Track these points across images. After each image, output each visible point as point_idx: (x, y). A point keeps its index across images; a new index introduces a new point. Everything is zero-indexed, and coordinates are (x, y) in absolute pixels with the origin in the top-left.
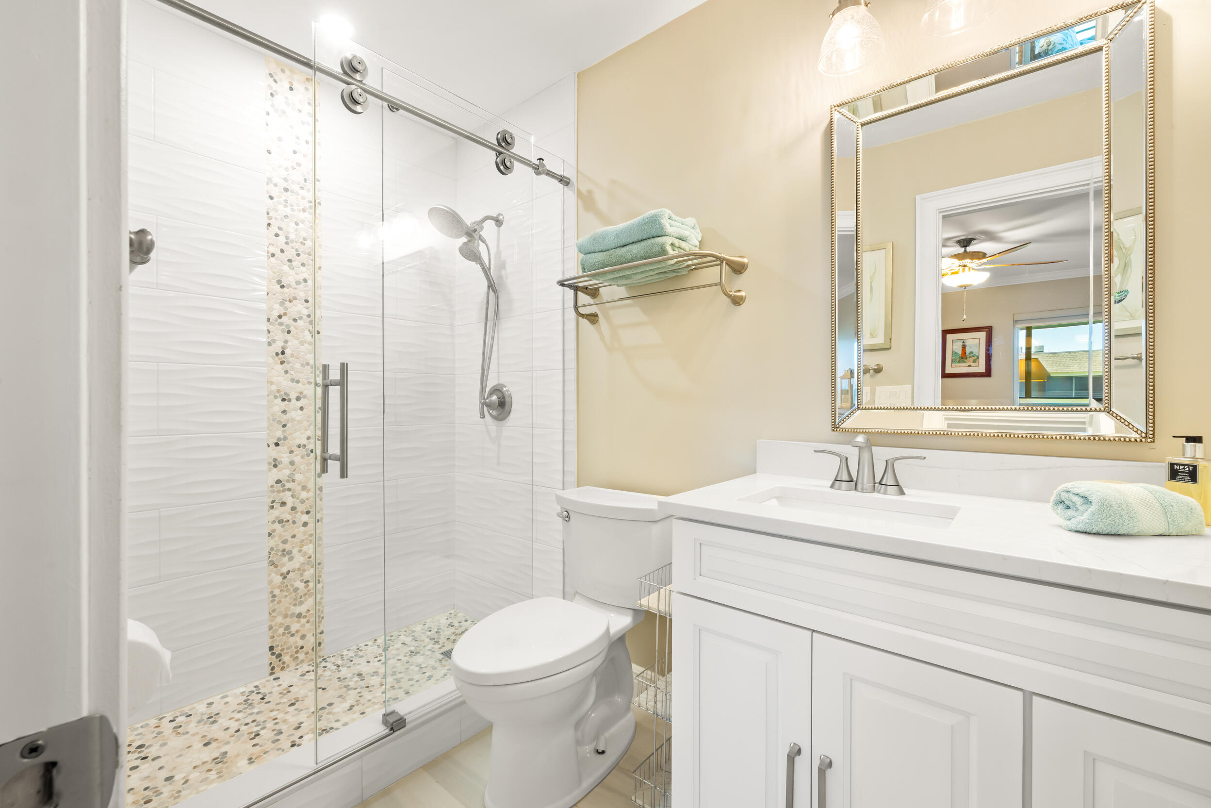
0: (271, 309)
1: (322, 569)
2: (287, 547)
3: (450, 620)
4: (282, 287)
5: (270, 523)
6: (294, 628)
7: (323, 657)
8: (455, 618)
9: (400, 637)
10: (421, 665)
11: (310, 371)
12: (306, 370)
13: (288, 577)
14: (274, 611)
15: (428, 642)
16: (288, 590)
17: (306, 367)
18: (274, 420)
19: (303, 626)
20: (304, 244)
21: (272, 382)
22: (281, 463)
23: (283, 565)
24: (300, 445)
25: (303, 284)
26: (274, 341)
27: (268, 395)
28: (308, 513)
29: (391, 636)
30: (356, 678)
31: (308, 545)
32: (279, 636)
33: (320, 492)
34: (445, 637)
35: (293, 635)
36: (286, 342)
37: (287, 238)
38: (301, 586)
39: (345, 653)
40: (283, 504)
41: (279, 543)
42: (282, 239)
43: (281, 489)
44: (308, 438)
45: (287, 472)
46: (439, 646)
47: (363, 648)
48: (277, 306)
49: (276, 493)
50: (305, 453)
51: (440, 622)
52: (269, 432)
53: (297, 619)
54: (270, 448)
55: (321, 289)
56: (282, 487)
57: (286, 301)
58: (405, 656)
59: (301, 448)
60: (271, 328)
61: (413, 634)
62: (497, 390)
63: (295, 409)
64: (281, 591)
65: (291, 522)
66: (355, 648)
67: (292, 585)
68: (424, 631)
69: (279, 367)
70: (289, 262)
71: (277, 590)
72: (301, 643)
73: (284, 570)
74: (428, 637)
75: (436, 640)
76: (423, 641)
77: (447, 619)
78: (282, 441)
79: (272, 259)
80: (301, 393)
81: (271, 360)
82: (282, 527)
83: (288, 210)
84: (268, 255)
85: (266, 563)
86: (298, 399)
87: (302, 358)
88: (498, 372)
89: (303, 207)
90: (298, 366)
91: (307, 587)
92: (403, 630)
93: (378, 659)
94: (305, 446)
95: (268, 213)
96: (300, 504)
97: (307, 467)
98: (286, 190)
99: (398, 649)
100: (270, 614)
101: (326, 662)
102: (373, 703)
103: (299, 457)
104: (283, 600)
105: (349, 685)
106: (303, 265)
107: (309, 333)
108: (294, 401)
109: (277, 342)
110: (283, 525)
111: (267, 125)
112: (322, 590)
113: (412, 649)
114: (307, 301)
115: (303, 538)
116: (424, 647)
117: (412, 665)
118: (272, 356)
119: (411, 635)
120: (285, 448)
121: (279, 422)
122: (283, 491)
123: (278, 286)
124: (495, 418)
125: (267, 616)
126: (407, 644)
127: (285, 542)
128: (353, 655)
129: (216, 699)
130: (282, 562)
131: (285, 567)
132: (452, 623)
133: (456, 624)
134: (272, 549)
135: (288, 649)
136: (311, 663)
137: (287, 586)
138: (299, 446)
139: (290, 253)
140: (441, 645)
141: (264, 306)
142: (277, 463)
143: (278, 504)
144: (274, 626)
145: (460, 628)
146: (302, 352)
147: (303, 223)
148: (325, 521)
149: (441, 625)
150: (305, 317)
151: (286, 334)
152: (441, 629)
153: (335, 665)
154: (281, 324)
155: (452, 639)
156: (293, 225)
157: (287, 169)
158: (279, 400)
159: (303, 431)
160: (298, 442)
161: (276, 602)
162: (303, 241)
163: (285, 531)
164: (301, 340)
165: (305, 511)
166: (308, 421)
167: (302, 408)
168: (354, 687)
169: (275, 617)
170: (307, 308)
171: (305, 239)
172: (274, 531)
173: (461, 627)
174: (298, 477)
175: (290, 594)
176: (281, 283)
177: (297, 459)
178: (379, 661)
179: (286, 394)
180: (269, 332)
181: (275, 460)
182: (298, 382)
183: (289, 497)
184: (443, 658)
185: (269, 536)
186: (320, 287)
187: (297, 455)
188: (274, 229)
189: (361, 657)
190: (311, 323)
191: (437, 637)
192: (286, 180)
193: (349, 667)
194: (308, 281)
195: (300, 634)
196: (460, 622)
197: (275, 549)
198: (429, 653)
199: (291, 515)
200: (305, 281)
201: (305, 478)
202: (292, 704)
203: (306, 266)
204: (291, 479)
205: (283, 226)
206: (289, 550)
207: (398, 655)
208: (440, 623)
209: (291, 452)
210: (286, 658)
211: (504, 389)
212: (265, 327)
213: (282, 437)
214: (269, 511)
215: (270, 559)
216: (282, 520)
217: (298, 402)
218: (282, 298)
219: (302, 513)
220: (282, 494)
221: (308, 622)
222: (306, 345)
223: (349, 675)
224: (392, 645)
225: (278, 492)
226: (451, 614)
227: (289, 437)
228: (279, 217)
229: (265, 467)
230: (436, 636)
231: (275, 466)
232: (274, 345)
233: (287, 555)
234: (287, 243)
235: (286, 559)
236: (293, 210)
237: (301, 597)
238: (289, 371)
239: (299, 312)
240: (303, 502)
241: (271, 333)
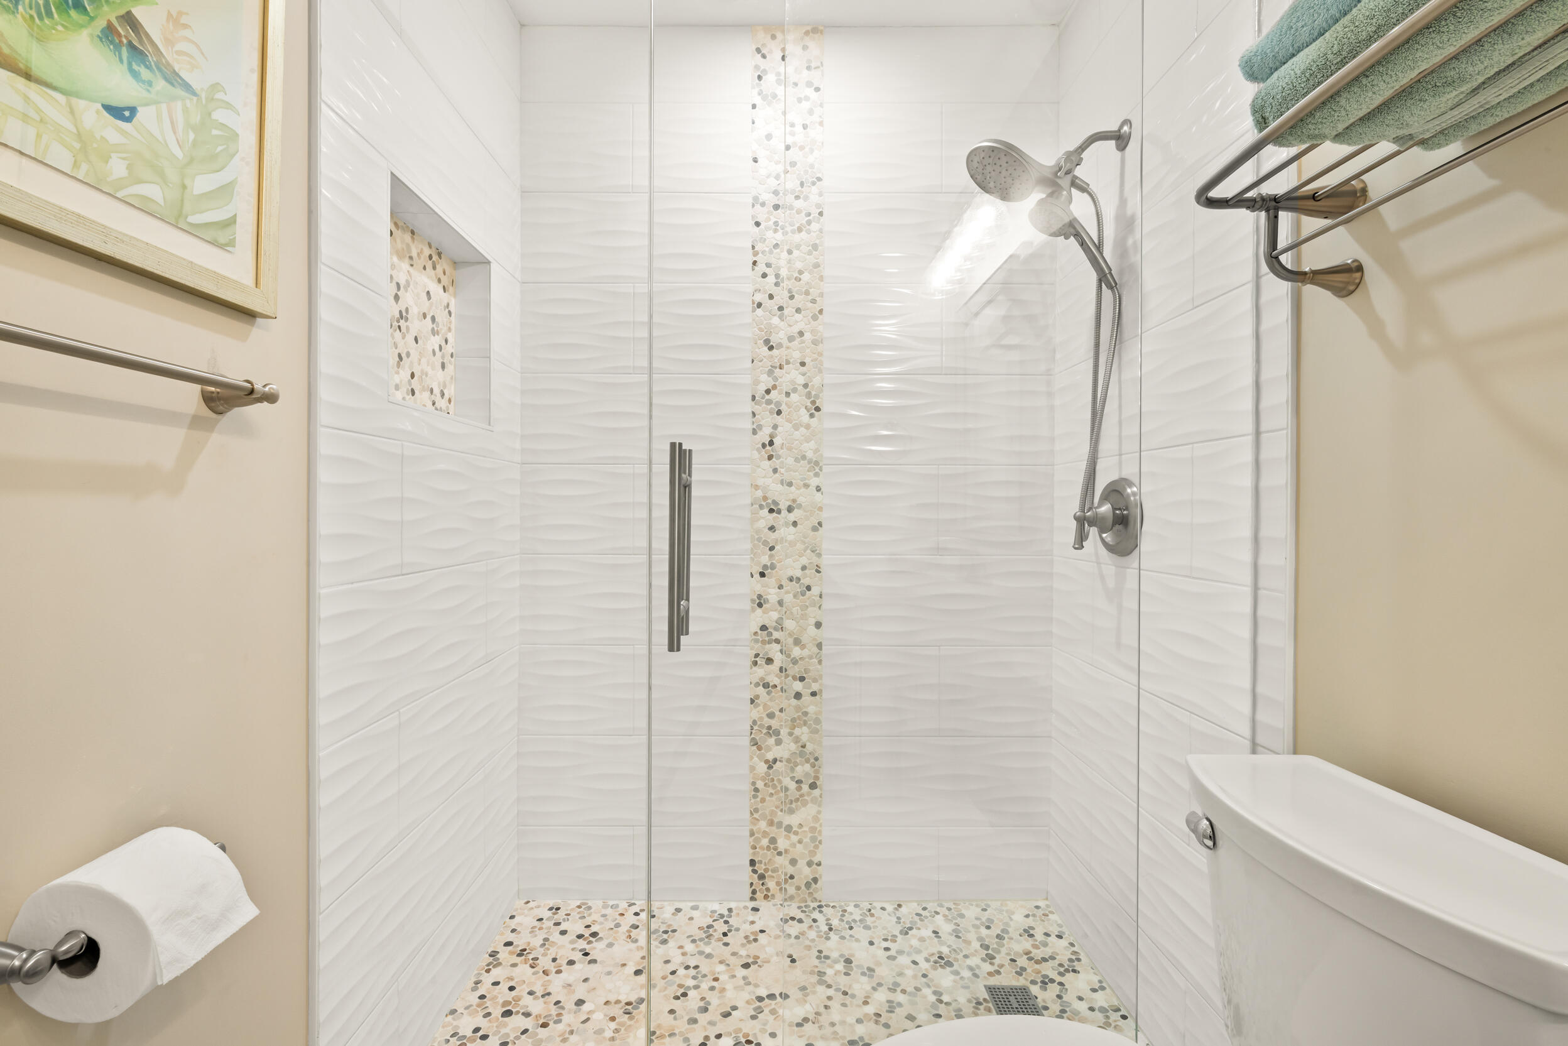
0: (756, 382)
1: (820, 767)
2: (774, 723)
3: (1030, 922)
4: (771, 348)
5: (752, 685)
6: (782, 844)
7: (820, 901)
8: (1043, 921)
9: (936, 916)
10: (941, 994)
11: (807, 468)
12: (801, 466)
13: (776, 767)
14: (756, 810)
15: (976, 951)
16: (774, 786)
17: (802, 462)
18: (759, 539)
19: (793, 845)
20: (800, 280)
21: (757, 486)
22: (766, 601)
23: (769, 749)
24: (792, 577)
25: (798, 340)
26: (760, 427)
27: (752, 505)
28: (802, 679)
29: (925, 909)
30: (840, 967)
31: (801, 727)
32: (762, 848)
33: (819, 651)
34: (1008, 954)
35: (780, 854)
36: (775, 427)
37: (777, 276)
38: (793, 786)
39: (850, 909)
40: (769, 661)
41: (764, 715)
42: (771, 279)
43: (767, 639)
44: (804, 568)
45: (775, 615)
46: (991, 969)
47: (877, 912)
48: (764, 377)
49: (760, 644)
50: (799, 590)
51: (1012, 917)
52: (752, 556)
53: (786, 833)
54: (753, 579)
55: (822, 343)
56: (768, 636)
57: (776, 368)
58: (927, 960)
59: (794, 582)
60: (757, 409)
61: (959, 920)
62: (1115, 491)
63: (786, 524)
64: (765, 785)
65: (779, 688)
66: (865, 905)
67: (780, 781)
68: (978, 923)
69: (766, 464)
70: (779, 311)
71: (760, 781)
72: (791, 870)
73: (770, 756)
74: (980, 939)
75: (990, 952)
76: (968, 943)
77: (1027, 916)
78: (769, 570)
79: (759, 311)
80: (794, 501)
81: (756, 455)
82: (769, 693)
83: (779, 236)
84: (753, 307)
85: (746, 741)
86: (790, 510)
87: (796, 449)
88: (1120, 455)
89: (798, 225)
90: (790, 461)
91: (799, 789)
92: (947, 905)
93: (886, 944)
94: (798, 579)
95: (753, 247)
96: (791, 665)
97: (802, 611)
98: (776, 207)
99: (922, 940)
100: (752, 814)
101: (821, 912)
102: (835, 1033)
103: (791, 595)
104: (768, 798)
105: (825, 973)
106: (798, 311)
107: (805, 411)
108: (784, 512)
109: (764, 429)
110: (769, 691)
111: (753, 123)
112: (820, 799)
113: (945, 950)
114: (803, 364)
115: (795, 716)
116: (966, 956)
117: (929, 986)
118: (758, 450)
119: (954, 921)
120: (773, 580)
121: (765, 543)
122: (770, 642)
123: (766, 349)
124: (1110, 548)
125: (747, 815)
126: (940, 937)
127: (771, 716)
128: (858, 918)
129: (685, 906)
130: (767, 743)
131: (771, 752)
132: (1033, 928)
133: (1039, 937)
134: (755, 722)
135: (774, 871)
136: (803, 905)
137: (773, 780)
138: (791, 579)
139: (781, 297)
140: (996, 968)
141: (747, 379)
142: (762, 601)
143: (763, 660)
144: (757, 832)
145: (1042, 948)
146: (797, 440)
147: (798, 249)
148: (825, 695)
149: (1012, 923)
150: (800, 388)
151: (775, 415)
152: (1008, 932)
153: (827, 924)
154: (769, 402)
155: (1020, 965)
156: (785, 255)
157: (777, 177)
158: (766, 510)
159: (797, 556)
160: (790, 573)
161: (759, 799)
162: (798, 275)
163: (771, 700)
164: (794, 422)
165: (798, 676)
166: (804, 543)
167: (795, 524)
168: (830, 982)
169: (757, 820)
170: (804, 375)
171: (801, 272)
172: (757, 697)
173: (1045, 945)
174: (789, 624)
175: (777, 793)
176: (770, 342)
177: (788, 598)
178: (887, 949)
179: (775, 503)
180: (754, 414)
181: (760, 597)
182: (790, 484)
183: (777, 652)
184: (985, 1000)
185: (751, 704)
186: (822, 340)
187: (787, 592)
188: (761, 268)
189: (867, 928)
190: (809, 395)
191: (995, 946)
192: (776, 193)
193: (843, 938)
194: (806, 334)
195: (789, 857)
196: (1047, 935)
197: (759, 723)
198: (967, 974)
199: (779, 678)
200: (801, 334)
201: (798, 628)
202: (746, 966)
203: (803, 312)
204: (780, 627)
205: (772, 260)
206: (776, 729)
207: (918, 952)
208: (1011, 919)
209: (781, 587)
210: (771, 884)
211: (1129, 490)
212: (749, 407)
213: (769, 565)
214: (751, 668)
215: (753, 736)
216: (768, 683)
217: (791, 514)
218: (771, 364)
219: (794, 678)
220: (767, 646)
221: (800, 842)
222: (802, 429)
223: (834, 955)
224: (918, 926)
225: (764, 642)
226: (1037, 907)
227: (778, 565)
228: (767, 249)
229: (747, 605)
230: (993, 943)
231: (760, 605)
232: (760, 433)
233: (773, 736)
234: (777, 284)
235: (771, 741)
236: (785, 233)
237: (791, 802)
238: (779, 470)
239: (793, 382)
240: (795, 662)
241: (757, 416)
